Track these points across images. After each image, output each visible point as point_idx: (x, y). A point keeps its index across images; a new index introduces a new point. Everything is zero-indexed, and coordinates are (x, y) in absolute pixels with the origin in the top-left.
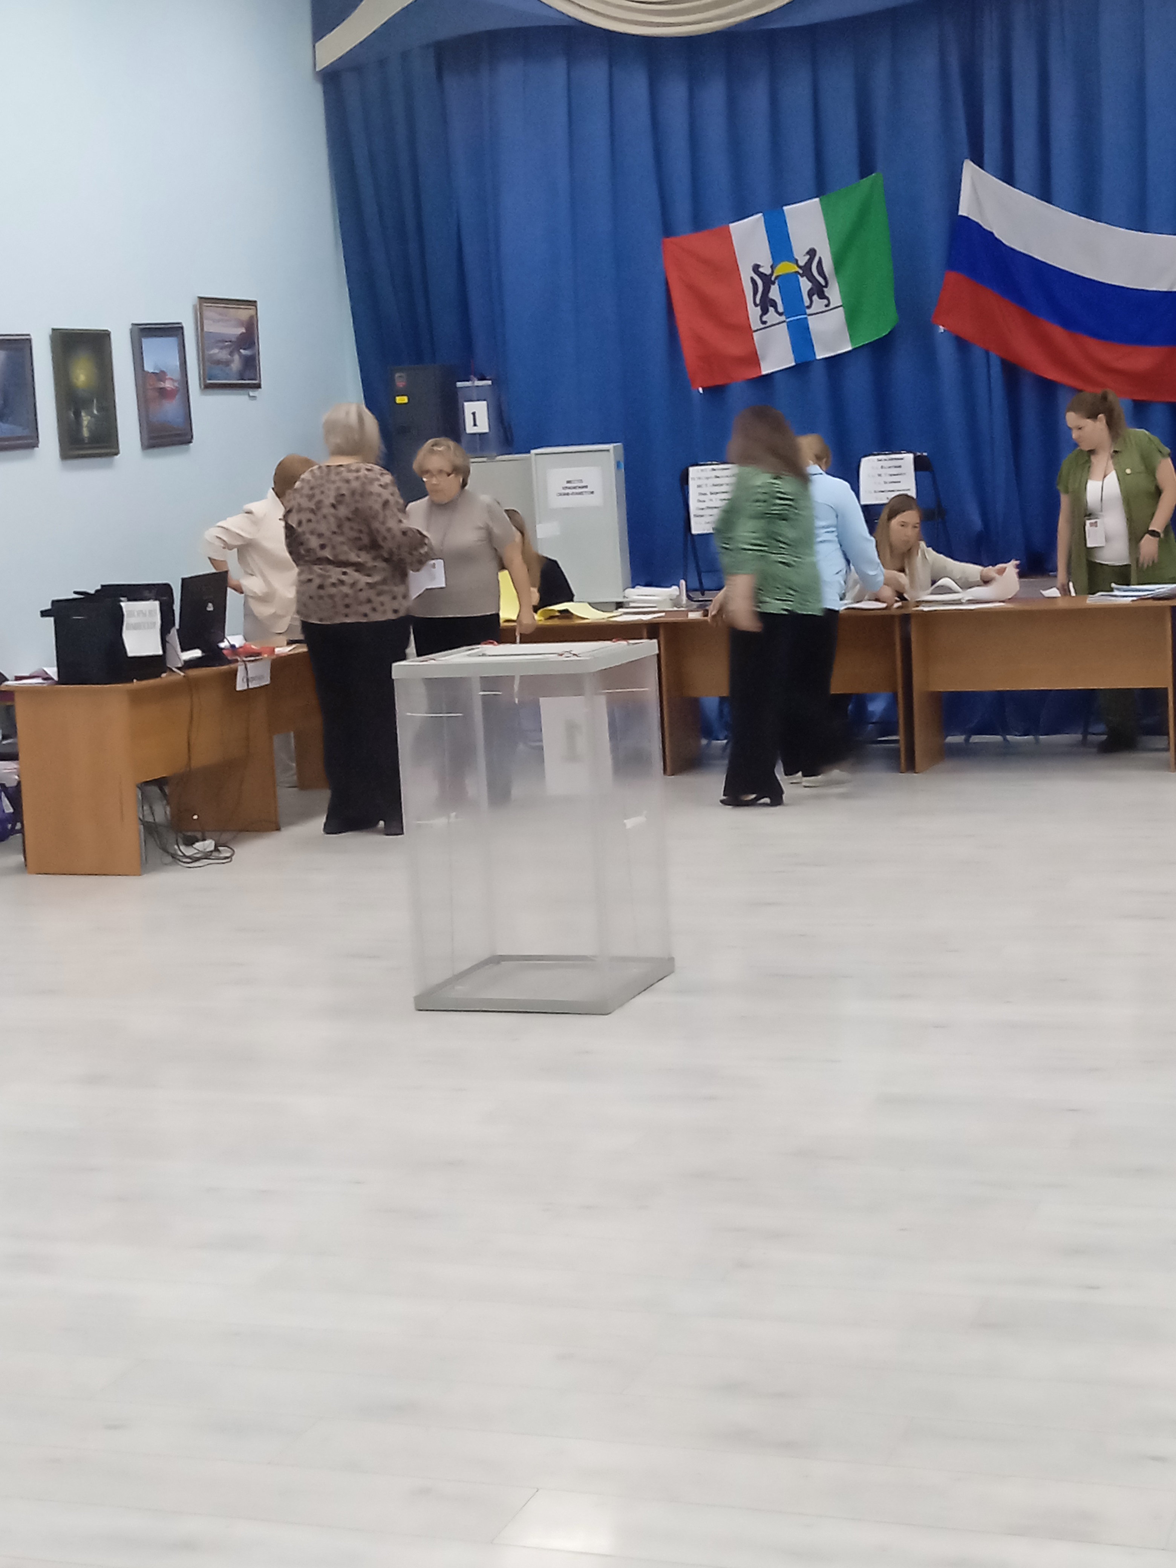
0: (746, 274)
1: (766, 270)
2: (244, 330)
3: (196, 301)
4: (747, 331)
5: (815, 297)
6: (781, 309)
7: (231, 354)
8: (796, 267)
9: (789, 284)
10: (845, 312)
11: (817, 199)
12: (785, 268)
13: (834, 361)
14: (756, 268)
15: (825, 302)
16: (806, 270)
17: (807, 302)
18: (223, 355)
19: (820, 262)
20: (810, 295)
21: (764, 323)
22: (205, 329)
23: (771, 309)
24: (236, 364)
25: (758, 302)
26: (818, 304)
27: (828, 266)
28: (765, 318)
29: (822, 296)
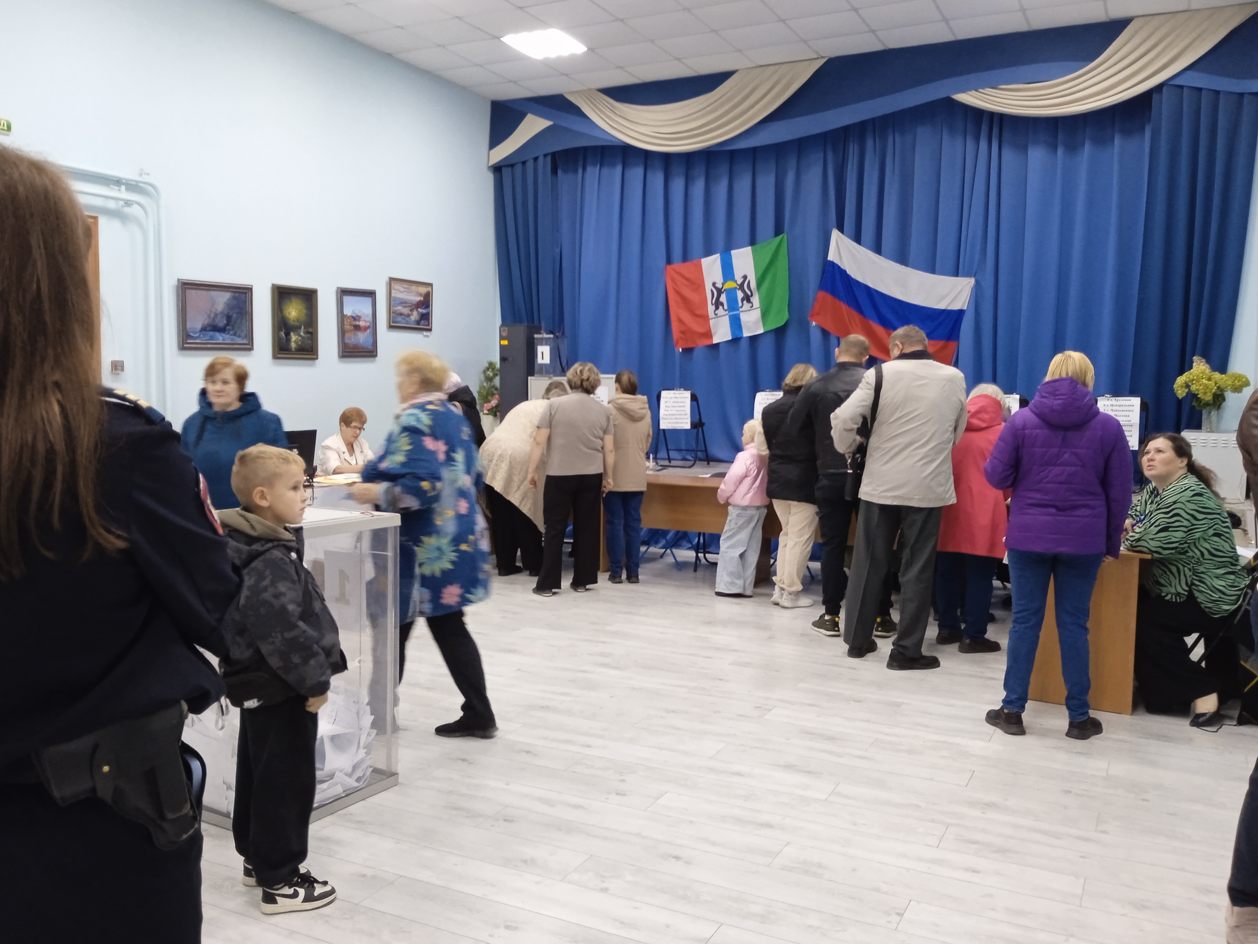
0: (709, 287)
1: (719, 285)
2: (422, 299)
3: (387, 280)
4: (706, 318)
5: (745, 302)
6: (726, 307)
7: (411, 310)
8: (735, 284)
9: (731, 294)
10: (761, 310)
11: (750, 248)
12: (730, 285)
13: (753, 339)
14: (714, 284)
15: (751, 305)
16: (741, 286)
17: (740, 304)
18: (406, 311)
19: (749, 282)
20: (742, 300)
21: (716, 315)
22: (393, 295)
23: (721, 307)
24: (415, 316)
25: (713, 302)
26: (746, 306)
27: (753, 285)
28: (716, 312)
29: (749, 301)
